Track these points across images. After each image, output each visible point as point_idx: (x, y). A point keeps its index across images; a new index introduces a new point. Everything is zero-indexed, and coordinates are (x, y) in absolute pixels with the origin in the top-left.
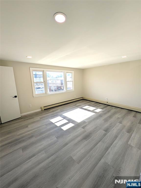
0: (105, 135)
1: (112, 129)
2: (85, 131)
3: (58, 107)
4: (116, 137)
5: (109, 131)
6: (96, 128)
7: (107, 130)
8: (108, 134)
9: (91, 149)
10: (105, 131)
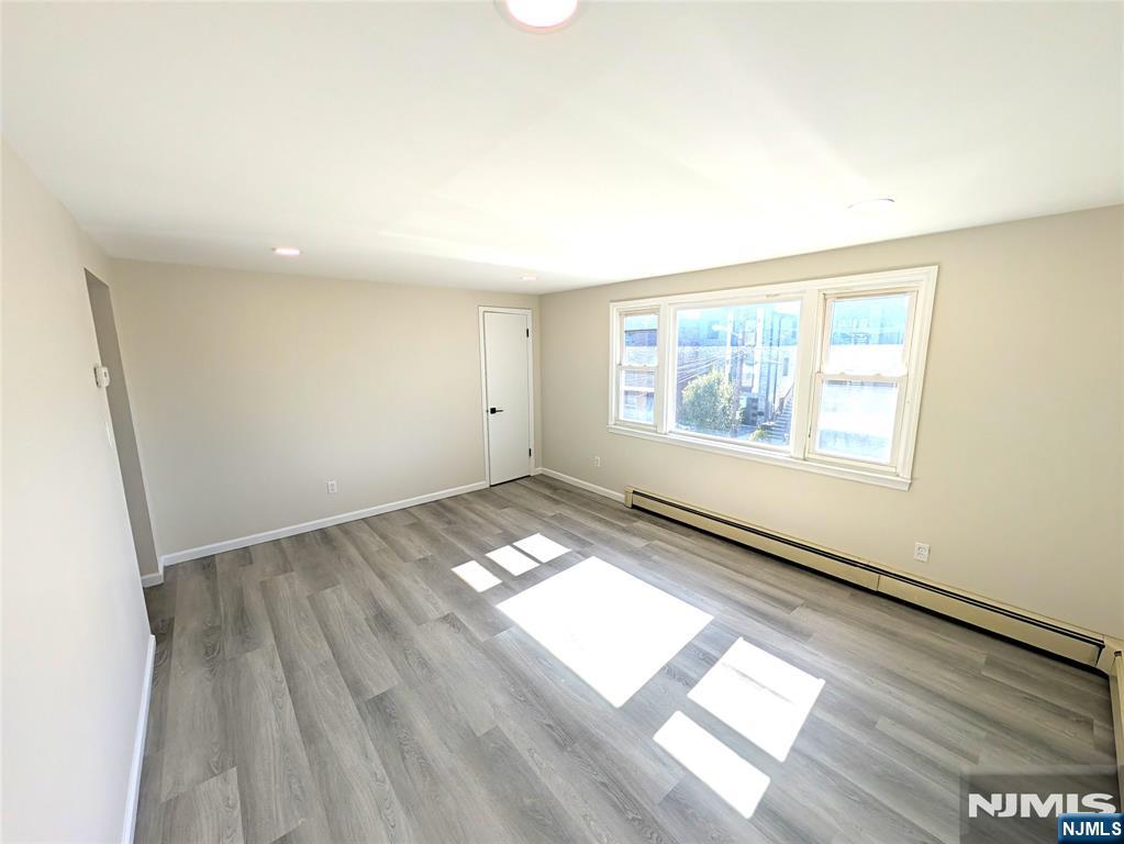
0: (356, 688)
1: (371, 747)
2: (419, 620)
3: (711, 538)
4: (309, 733)
5: (370, 719)
6: (424, 664)
7: (380, 710)
8: (350, 705)
9: (324, 625)
10: (381, 698)
